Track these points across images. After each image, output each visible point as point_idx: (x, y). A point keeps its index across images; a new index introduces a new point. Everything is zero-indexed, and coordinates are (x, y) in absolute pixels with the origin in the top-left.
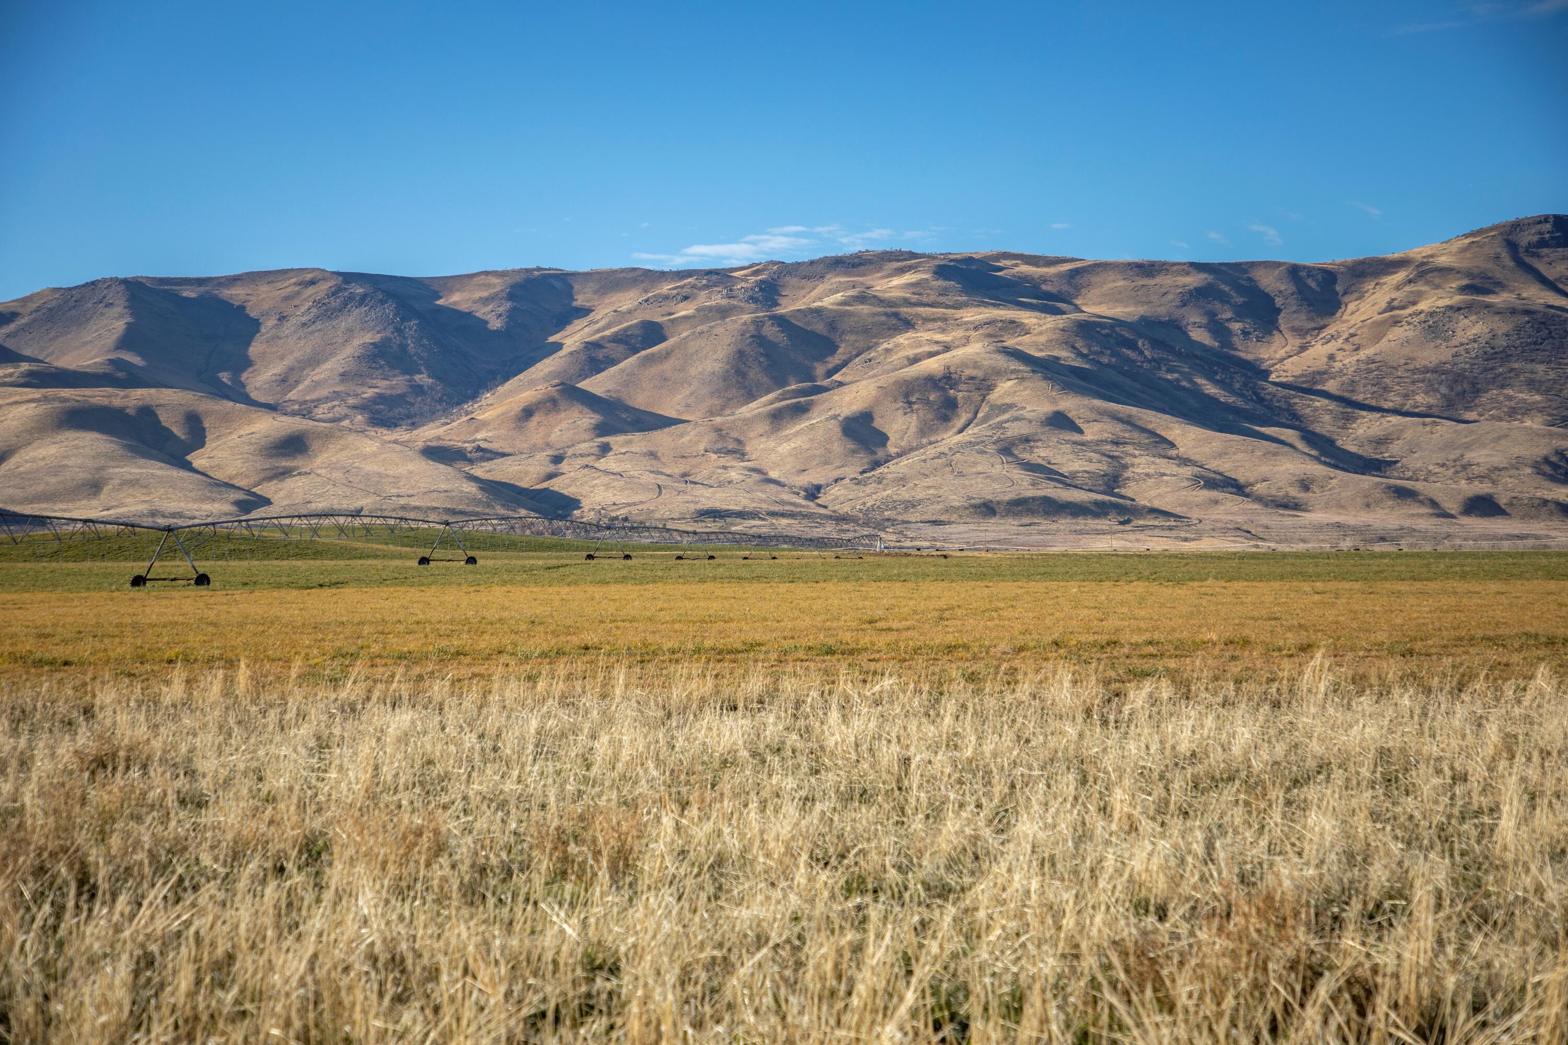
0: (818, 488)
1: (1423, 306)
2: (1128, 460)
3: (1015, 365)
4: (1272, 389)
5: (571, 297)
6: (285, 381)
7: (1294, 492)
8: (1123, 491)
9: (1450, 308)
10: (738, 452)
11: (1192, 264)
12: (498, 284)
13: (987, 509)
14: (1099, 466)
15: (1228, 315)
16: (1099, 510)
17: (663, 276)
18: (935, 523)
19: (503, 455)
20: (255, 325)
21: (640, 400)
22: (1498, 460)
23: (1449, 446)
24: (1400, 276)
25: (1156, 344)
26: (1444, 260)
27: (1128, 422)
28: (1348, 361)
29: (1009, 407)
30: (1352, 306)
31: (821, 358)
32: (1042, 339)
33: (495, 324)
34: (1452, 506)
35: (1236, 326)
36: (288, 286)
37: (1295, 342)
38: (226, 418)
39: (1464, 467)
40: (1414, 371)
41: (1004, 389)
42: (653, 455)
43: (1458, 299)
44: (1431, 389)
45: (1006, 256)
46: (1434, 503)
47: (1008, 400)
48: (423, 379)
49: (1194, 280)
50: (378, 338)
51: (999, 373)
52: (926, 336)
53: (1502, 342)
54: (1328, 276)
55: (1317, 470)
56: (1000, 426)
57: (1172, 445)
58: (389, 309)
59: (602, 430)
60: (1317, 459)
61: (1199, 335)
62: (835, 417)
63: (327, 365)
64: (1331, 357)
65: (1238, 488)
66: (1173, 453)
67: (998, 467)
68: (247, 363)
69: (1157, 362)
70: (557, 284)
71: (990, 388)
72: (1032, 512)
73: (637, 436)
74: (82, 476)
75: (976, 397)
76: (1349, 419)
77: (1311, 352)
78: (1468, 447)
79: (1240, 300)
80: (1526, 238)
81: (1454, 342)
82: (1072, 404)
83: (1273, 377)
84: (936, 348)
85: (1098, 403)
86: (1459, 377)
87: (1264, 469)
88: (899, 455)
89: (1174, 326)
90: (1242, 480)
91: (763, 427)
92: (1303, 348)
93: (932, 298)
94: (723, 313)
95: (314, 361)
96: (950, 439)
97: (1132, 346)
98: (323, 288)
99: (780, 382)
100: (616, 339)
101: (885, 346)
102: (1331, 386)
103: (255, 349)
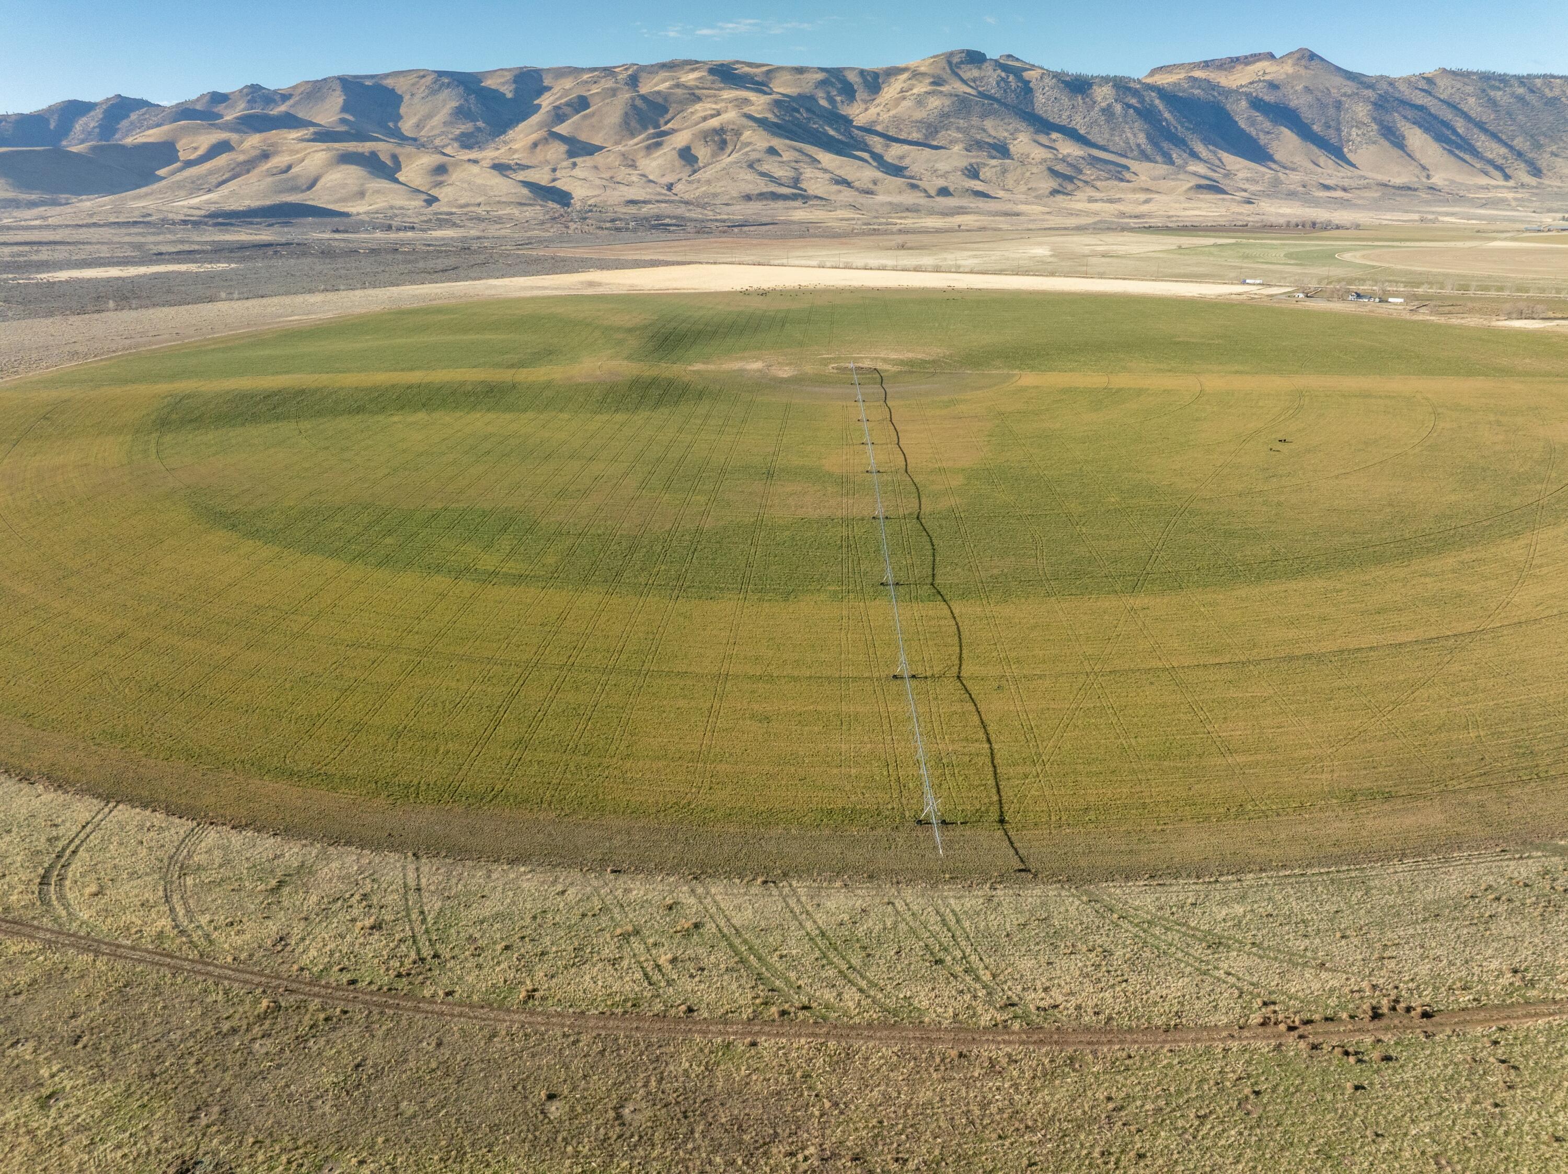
0: (672, 184)
1: (915, 91)
2: (802, 170)
3: (751, 123)
4: (856, 132)
5: (542, 81)
6: (419, 126)
7: (871, 186)
8: (801, 186)
9: (926, 92)
10: (633, 166)
11: (819, 68)
12: (509, 76)
13: (748, 198)
14: (792, 174)
15: (835, 93)
16: (794, 197)
17: (583, 70)
18: (727, 204)
19: (528, 167)
20: (400, 98)
21: (583, 137)
22: (948, 168)
23: (928, 161)
24: (905, 76)
25: (809, 110)
26: (923, 69)
28: (885, 116)
29: (750, 144)
30: (886, 90)
31: (662, 116)
32: (760, 108)
33: (509, 95)
34: (933, 192)
35: (838, 99)
36: (412, 79)
37: (863, 106)
38: (409, 156)
39: (935, 171)
40: (912, 122)
41: (747, 135)
42: (596, 168)
43: (929, 88)
44: (919, 131)
45: (738, 62)
46: (925, 191)
47: (749, 140)
48: (480, 124)
49: (820, 76)
50: (457, 104)
51: (744, 127)
52: (709, 106)
53: (946, 109)
54: (876, 75)
55: (879, 175)
56: (746, 154)
57: (819, 162)
58: (461, 89)
59: (571, 154)
60: (878, 168)
61: (823, 103)
62: (674, 149)
63: (436, 118)
64: (878, 114)
65: (847, 183)
66: (820, 166)
67: (749, 176)
68: (399, 117)
69: (809, 119)
70: (535, 75)
71: (741, 134)
72: (766, 199)
73: (588, 158)
74: (355, 189)
75: (735, 138)
76: (888, 146)
77: (870, 111)
78: (936, 161)
79: (840, 86)
80: (955, 60)
81: (928, 108)
82: (777, 143)
83: (854, 123)
84: (713, 112)
85: (787, 142)
86: (929, 125)
87: (858, 175)
88: (704, 167)
89: (812, 98)
90: (849, 180)
91: (642, 154)
92: (866, 110)
93: (708, 85)
94: (614, 92)
95: (429, 116)
96: (726, 160)
97: (798, 111)
98: (429, 80)
99: (645, 128)
100: (568, 104)
101: (690, 110)
102: (879, 128)
103: (403, 110)
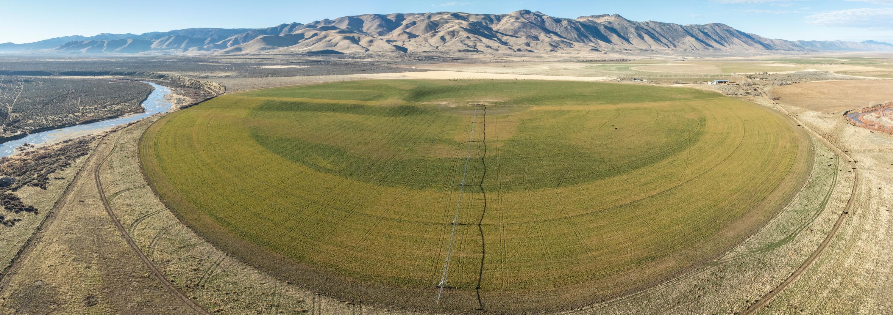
0: (438, 47)
1: (511, 21)
2: (476, 43)
3: (462, 29)
4: (493, 32)
5: (403, 17)
6: (368, 29)
7: (497, 48)
8: (476, 48)
9: (514, 22)
10: (427, 41)
11: (483, 14)
12: (394, 16)
13: (460, 51)
14: (474, 44)
15: (487, 21)
16: (474, 51)
17: (415, 14)
18: (453, 53)
19: (397, 41)
20: (363, 22)
21: (413, 33)
22: (520, 43)
23: (515, 41)
24: (508, 17)
25: (479, 26)
26: (513, 15)
27: (476, 37)
28: (502, 28)
29: (462, 35)
30: (502, 20)
31: (437, 27)
32: (465, 25)
33: (394, 21)
34: (516, 50)
35: (488, 23)
36: (367, 16)
37: (496, 25)
38: (363, 38)
39: (517, 44)
40: (510, 30)
41: (461, 33)
42: (416, 41)
43: (515, 20)
44: (512, 32)
46: (514, 50)
48: (385, 29)
49: (483, 17)
50: (379, 23)
51: (460, 31)
52: (450, 24)
53: (520, 26)
54: (499, 16)
55: (500, 45)
56: (460, 38)
57: (482, 41)
58: (381, 19)
59: (409, 37)
60: (500, 43)
61: (484, 24)
62: (439, 36)
63: (373, 27)
64: (500, 27)
67: (461, 45)
68: (362, 27)
69: (479, 28)
70: (402, 15)
71: (459, 33)
72: (466, 51)
73: (414, 39)
74: (347, 46)
75: (457, 34)
76: (503, 37)
78: (517, 41)
79: (489, 19)
80: (522, 13)
81: (514, 26)
82: (470, 35)
83: (493, 30)
84: (451, 26)
85: (473, 35)
86: (515, 31)
87: (494, 45)
88: (448, 42)
89: (481, 23)
90: (491, 46)
91: (430, 38)
93: (451, 19)
94: (423, 20)
95: (371, 27)
96: (454, 40)
97: (476, 26)
98: (372, 17)
99: (432, 30)
100: (410, 23)
101: (445, 26)
102: (500, 31)
103: (364, 25)
